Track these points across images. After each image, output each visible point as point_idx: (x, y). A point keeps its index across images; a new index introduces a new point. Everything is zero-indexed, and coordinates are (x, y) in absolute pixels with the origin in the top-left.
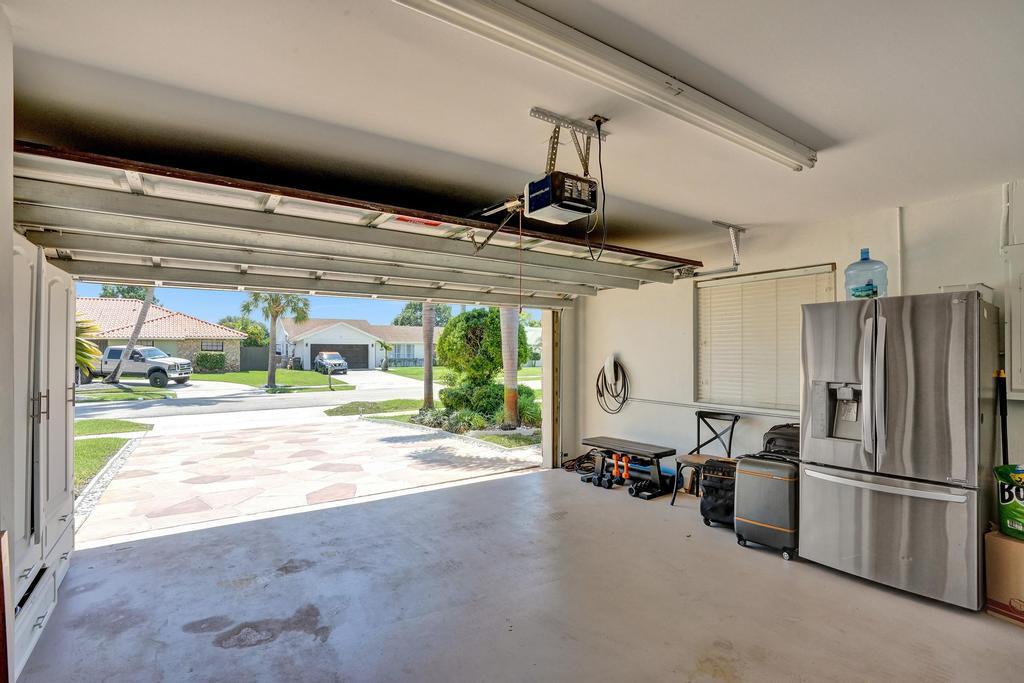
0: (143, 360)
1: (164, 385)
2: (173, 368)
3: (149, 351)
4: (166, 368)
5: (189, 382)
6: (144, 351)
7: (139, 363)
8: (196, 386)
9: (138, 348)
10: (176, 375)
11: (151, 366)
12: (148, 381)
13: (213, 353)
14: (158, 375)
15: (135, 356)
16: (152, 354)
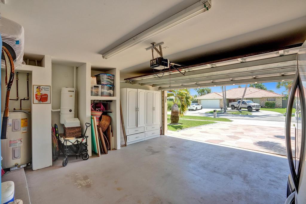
0: (246, 104)
1: (251, 111)
2: (254, 106)
3: (248, 101)
4: (252, 106)
5: (260, 111)
6: (246, 101)
7: (245, 105)
8: (261, 112)
9: (245, 101)
10: (255, 108)
11: (248, 106)
12: (247, 110)
13: (270, 102)
14: (250, 108)
15: (243, 103)
16: (249, 102)
